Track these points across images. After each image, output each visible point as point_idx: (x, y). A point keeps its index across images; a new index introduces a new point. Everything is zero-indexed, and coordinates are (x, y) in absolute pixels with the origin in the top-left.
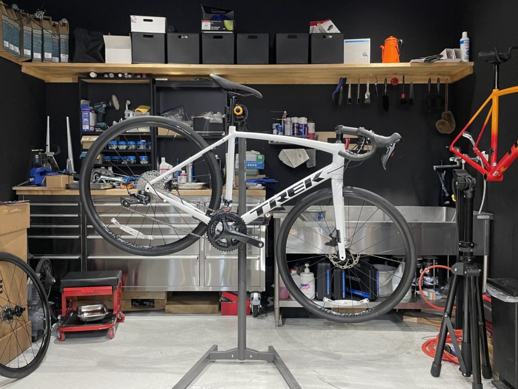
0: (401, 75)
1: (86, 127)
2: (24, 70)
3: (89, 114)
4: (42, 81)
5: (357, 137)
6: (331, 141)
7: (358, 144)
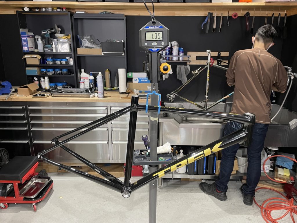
1: (25, 49)
3: (27, 39)
5: (217, 56)
6: (198, 58)
7: (218, 61)
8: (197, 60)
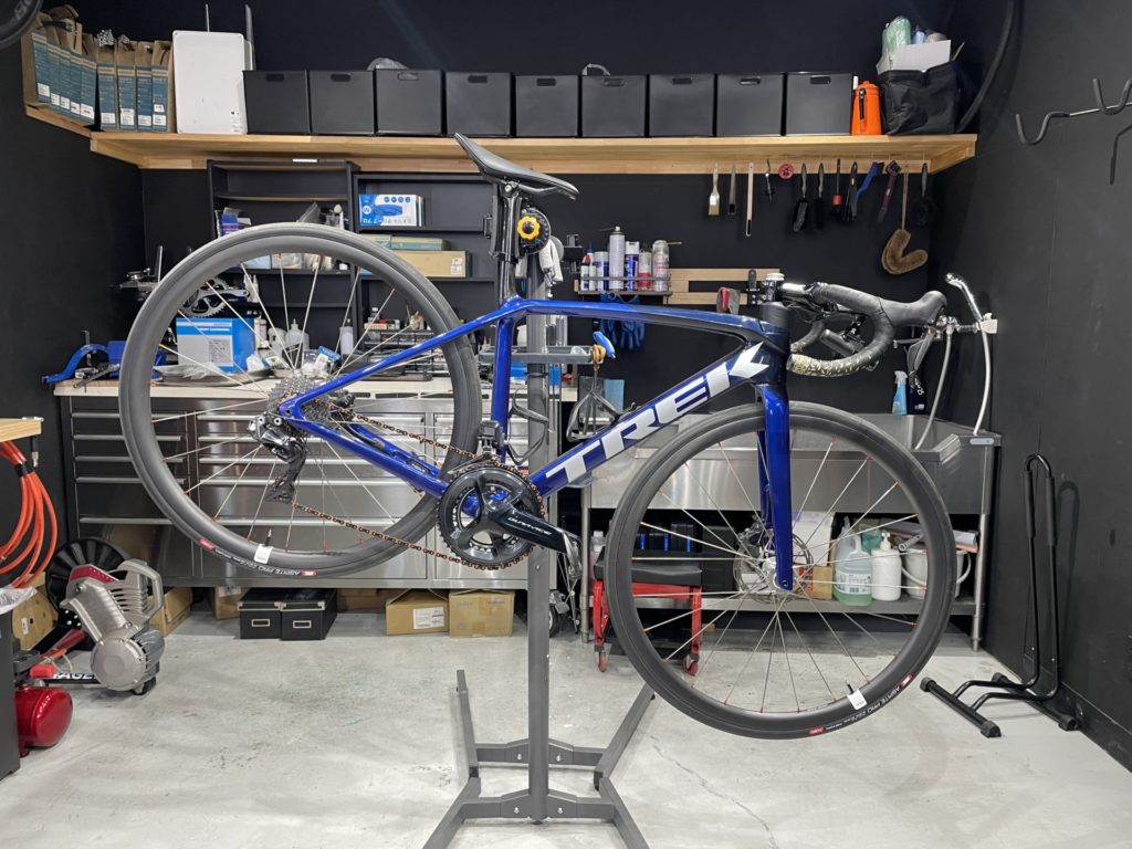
0: (835, 157)
2: (94, 147)
4: (133, 169)
5: (746, 279)
6: (695, 286)
7: (749, 294)
8: (690, 291)
